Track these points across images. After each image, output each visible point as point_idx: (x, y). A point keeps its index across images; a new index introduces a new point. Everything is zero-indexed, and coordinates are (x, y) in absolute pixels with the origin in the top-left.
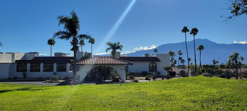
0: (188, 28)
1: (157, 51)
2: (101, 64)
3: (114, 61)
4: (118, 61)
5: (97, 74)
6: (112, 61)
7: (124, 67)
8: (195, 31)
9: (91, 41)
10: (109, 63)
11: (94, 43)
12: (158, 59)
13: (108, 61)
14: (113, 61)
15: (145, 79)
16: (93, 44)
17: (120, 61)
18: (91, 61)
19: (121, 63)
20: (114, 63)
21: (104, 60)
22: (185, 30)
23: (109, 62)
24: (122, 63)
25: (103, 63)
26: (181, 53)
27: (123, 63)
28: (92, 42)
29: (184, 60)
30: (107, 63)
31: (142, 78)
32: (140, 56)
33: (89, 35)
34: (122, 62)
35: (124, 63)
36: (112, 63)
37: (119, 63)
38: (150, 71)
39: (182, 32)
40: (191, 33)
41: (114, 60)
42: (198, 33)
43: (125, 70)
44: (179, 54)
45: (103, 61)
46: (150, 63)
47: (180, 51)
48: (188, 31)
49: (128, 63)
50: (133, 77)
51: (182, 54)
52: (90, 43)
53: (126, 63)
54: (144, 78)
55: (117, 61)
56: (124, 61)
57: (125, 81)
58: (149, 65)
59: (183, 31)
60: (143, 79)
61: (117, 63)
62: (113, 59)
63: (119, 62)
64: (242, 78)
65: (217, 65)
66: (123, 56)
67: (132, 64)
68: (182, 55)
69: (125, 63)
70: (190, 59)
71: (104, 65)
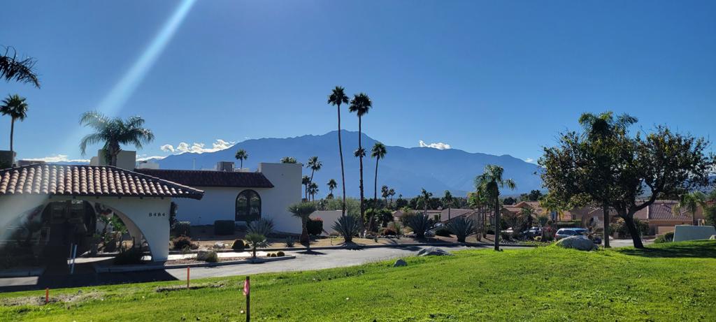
0: (346, 93)
1: (245, 157)
2: (66, 193)
3: (123, 184)
4: (142, 182)
5: (39, 232)
6: (116, 184)
7: (164, 208)
8: (361, 105)
9: (12, 108)
10: (103, 189)
11: (21, 116)
12: (266, 179)
13: (98, 181)
14: (119, 181)
15: (233, 248)
16: (18, 121)
17: (149, 185)
18: (15, 181)
19: (155, 192)
20: (124, 190)
21: (81, 180)
22: (338, 97)
23: (102, 187)
24: (158, 191)
25: (77, 190)
26: (317, 163)
27: (162, 192)
28: (14, 110)
29: (314, 186)
30: (95, 190)
31: (220, 243)
32: (203, 170)
33: (19, 59)
34: (157, 188)
35: (165, 191)
36: (117, 190)
37: (145, 191)
38: (238, 218)
39: (329, 101)
40: (353, 109)
41: (121, 179)
42: (370, 109)
43: (167, 216)
44: (313, 167)
45: (73, 182)
46: (240, 194)
47: (315, 160)
48: (346, 100)
49: (181, 192)
50: (189, 240)
51: (319, 167)
52: (7, 115)
53: (175, 192)
54: (230, 244)
55: (136, 184)
56: (165, 184)
57: (165, 260)
58: (238, 197)
59: (332, 99)
60: (224, 247)
61: (138, 191)
62: (121, 176)
63: (144, 188)
64: (487, 235)
65: (391, 199)
66: (143, 166)
67: (198, 196)
68: (320, 170)
69: (171, 191)
70: (335, 184)
71: (86, 199)
